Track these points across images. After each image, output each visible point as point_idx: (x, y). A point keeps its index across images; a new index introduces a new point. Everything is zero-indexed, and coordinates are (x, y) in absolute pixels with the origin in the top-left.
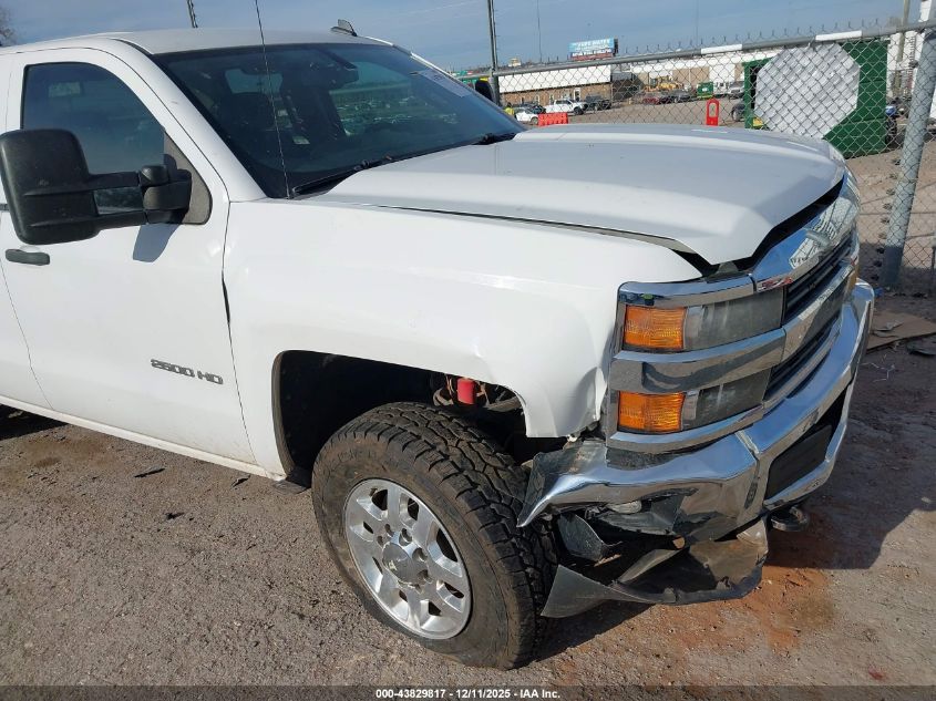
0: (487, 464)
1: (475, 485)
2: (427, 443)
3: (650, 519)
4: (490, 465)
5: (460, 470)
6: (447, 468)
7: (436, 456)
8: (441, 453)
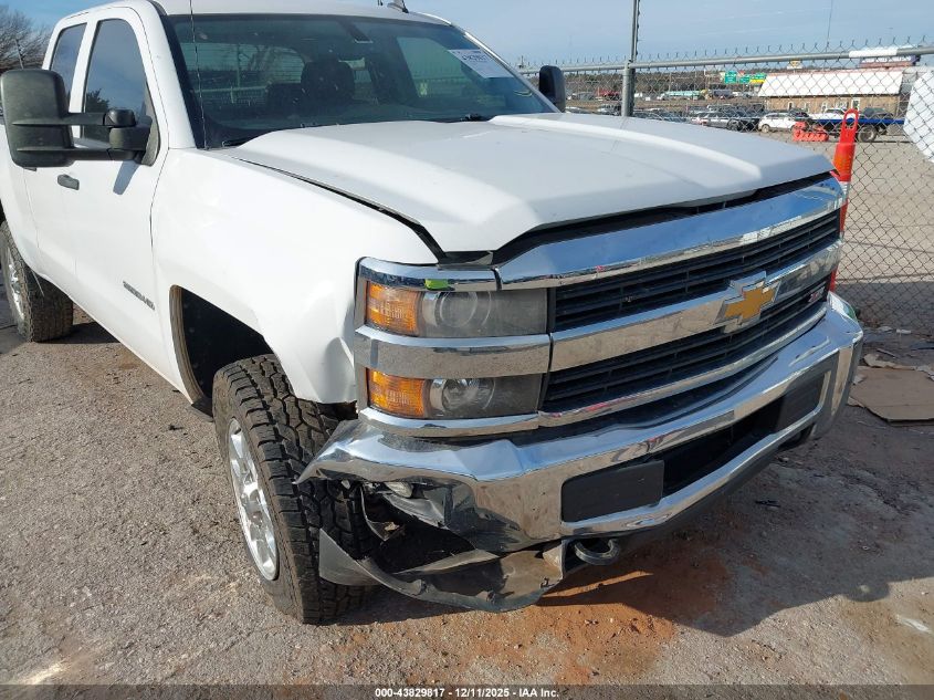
0: (303, 422)
1: (279, 438)
2: (258, 391)
3: (428, 508)
4: (306, 424)
5: (272, 422)
6: (261, 417)
7: (257, 403)
8: (264, 403)
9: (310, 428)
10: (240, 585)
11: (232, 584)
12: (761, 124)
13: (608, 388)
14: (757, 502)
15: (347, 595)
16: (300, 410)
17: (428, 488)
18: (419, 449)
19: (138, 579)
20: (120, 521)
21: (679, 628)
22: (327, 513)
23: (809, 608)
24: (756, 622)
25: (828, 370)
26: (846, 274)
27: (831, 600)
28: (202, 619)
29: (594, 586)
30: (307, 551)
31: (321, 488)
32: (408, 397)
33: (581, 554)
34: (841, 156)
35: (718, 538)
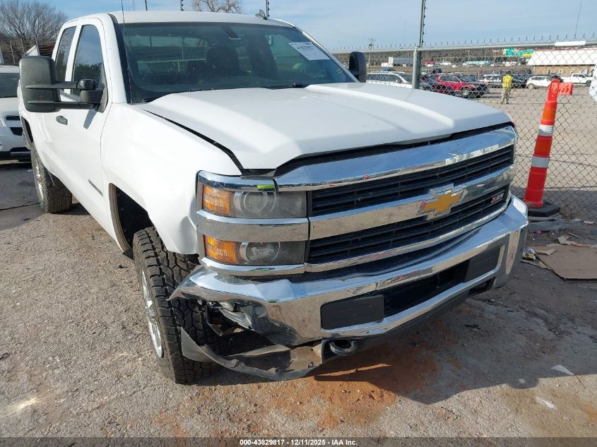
0: (177, 265)
1: (162, 273)
2: (153, 246)
3: (244, 317)
4: (179, 266)
5: (159, 264)
6: (153, 261)
7: (151, 253)
8: (155, 253)
9: (181, 269)
10: (144, 360)
11: (140, 359)
12: (528, 83)
13: (351, 250)
14: (466, 326)
15: (201, 367)
16: (176, 258)
17: (243, 306)
18: (235, 283)
19: (87, 354)
20: (83, 320)
21: (398, 398)
22: (188, 318)
23: (482, 391)
24: (447, 397)
25: (502, 245)
26: (552, 184)
27: (498, 387)
28: (119, 377)
29: (352, 371)
30: (176, 340)
31: (185, 304)
32: (228, 252)
33: (333, 349)
34: (548, 109)
35: (436, 346)
